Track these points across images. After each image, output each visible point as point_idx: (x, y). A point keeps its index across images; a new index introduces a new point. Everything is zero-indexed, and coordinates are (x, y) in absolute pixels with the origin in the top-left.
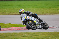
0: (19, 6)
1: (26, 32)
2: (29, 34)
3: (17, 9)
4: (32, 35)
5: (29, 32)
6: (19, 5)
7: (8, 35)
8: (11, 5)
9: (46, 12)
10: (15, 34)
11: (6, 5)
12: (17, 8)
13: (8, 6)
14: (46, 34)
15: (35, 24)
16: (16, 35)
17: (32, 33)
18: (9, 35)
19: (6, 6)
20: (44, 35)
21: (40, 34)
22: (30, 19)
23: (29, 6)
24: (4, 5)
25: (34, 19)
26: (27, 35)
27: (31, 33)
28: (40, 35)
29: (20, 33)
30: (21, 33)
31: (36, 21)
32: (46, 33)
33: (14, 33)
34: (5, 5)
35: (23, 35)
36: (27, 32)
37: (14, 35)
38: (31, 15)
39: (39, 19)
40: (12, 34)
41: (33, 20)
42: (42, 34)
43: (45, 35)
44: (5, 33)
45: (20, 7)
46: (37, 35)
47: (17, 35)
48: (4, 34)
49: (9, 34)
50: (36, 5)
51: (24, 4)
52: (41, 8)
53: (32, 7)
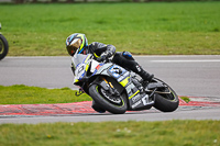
0: (101, 23)
1: (126, 120)
2: (138, 126)
3: (94, 35)
4: (149, 132)
5: (138, 120)
6: (99, 19)
7: (59, 131)
8: (71, 19)
9: (201, 45)
10: (85, 126)
11: (54, 21)
12: (94, 29)
13: (61, 21)
14: (200, 126)
15: (123, 91)
16: (87, 130)
17: (149, 124)
18: (63, 131)
19: (51, 21)
20: (195, 130)
21: (180, 128)
22: (105, 73)
23: (138, 22)
24: (44, 19)
25: (120, 73)
26: (129, 131)
27: (144, 123)
28: (177, 132)
29: (103, 125)
30: (109, 123)
31: (126, 79)
32: (199, 123)
33: (83, 123)
34: (49, 21)
35: (114, 130)
36: (129, 122)
37: (81, 131)
38: (109, 56)
39: (142, 74)
40: (76, 126)
41: (116, 75)
42: (188, 128)
43: (197, 132)
44: (50, 125)
45: (104, 26)
46: (168, 130)
47: (95, 132)
48: (44, 126)
49: (63, 127)
50: (164, 20)
51: (119, 17)
52: (184, 29)
53: (148, 27)
